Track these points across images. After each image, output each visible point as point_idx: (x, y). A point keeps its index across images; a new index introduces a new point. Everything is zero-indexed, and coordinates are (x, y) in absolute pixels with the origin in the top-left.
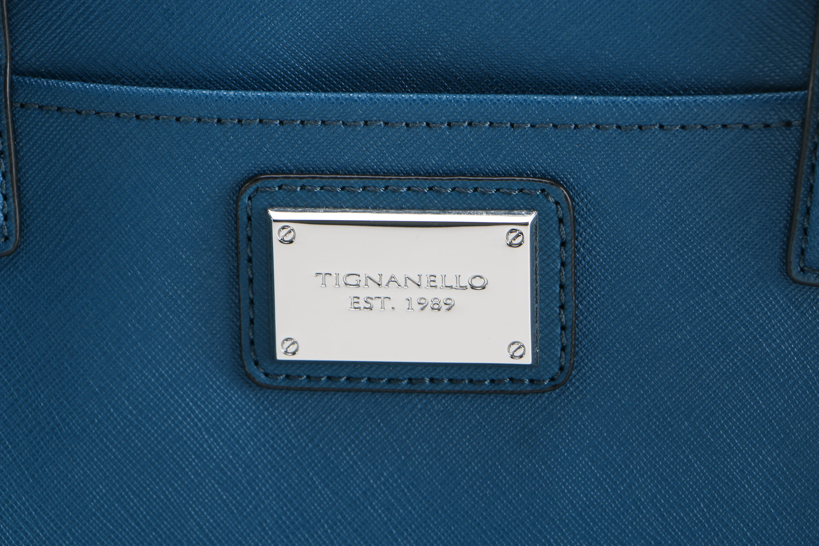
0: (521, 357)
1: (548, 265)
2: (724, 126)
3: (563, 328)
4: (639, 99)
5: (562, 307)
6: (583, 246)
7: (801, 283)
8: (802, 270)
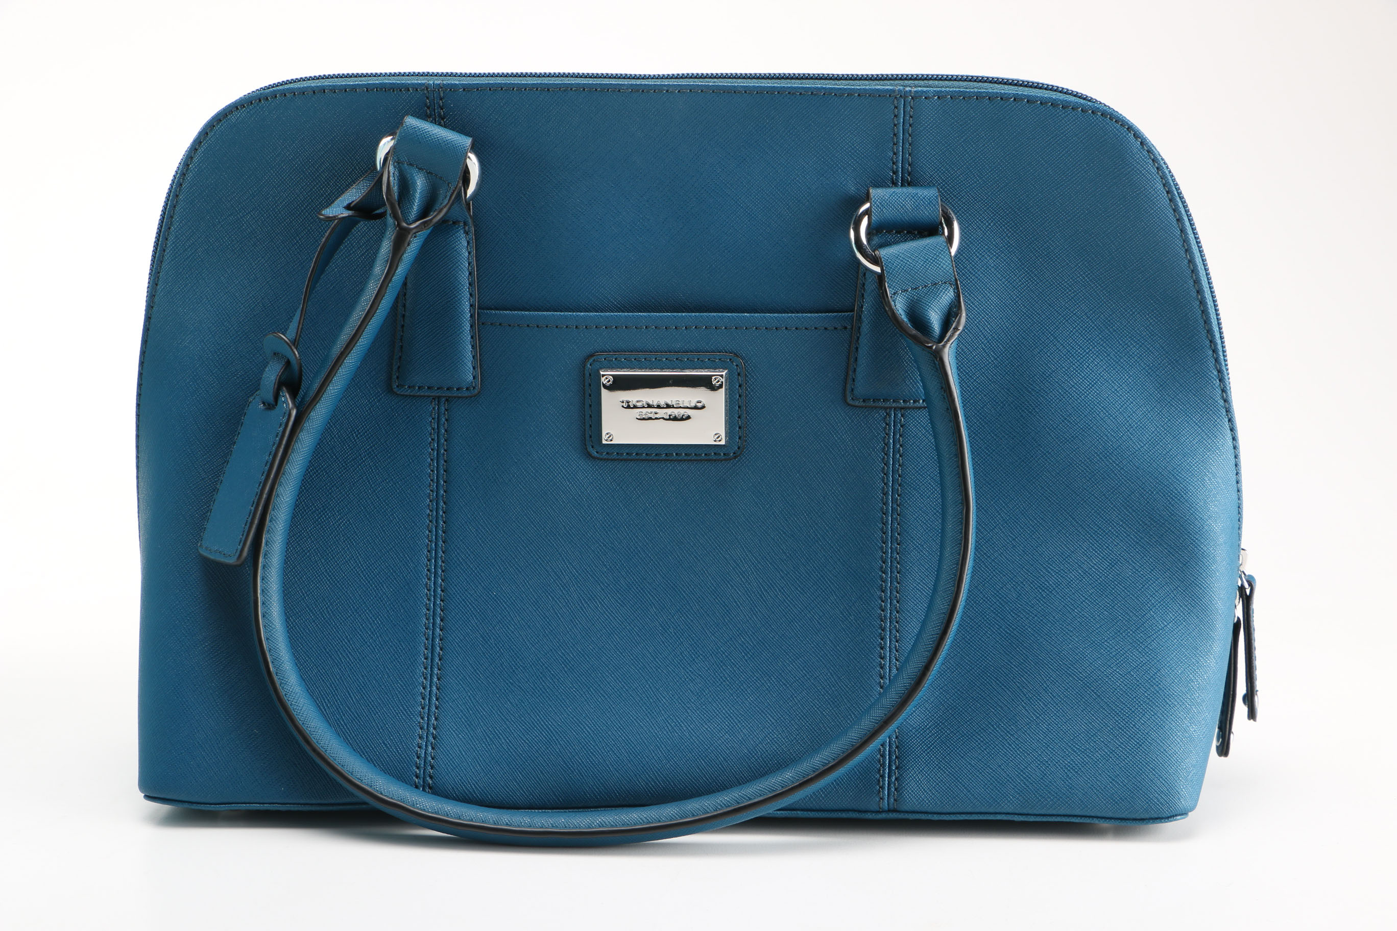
0: (720, 441)
1: (733, 396)
2: (816, 328)
3: (740, 428)
4: (776, 315)
5: (739, 417)
6: (749, 388)
7: (852, 406)
8: (852, 399)
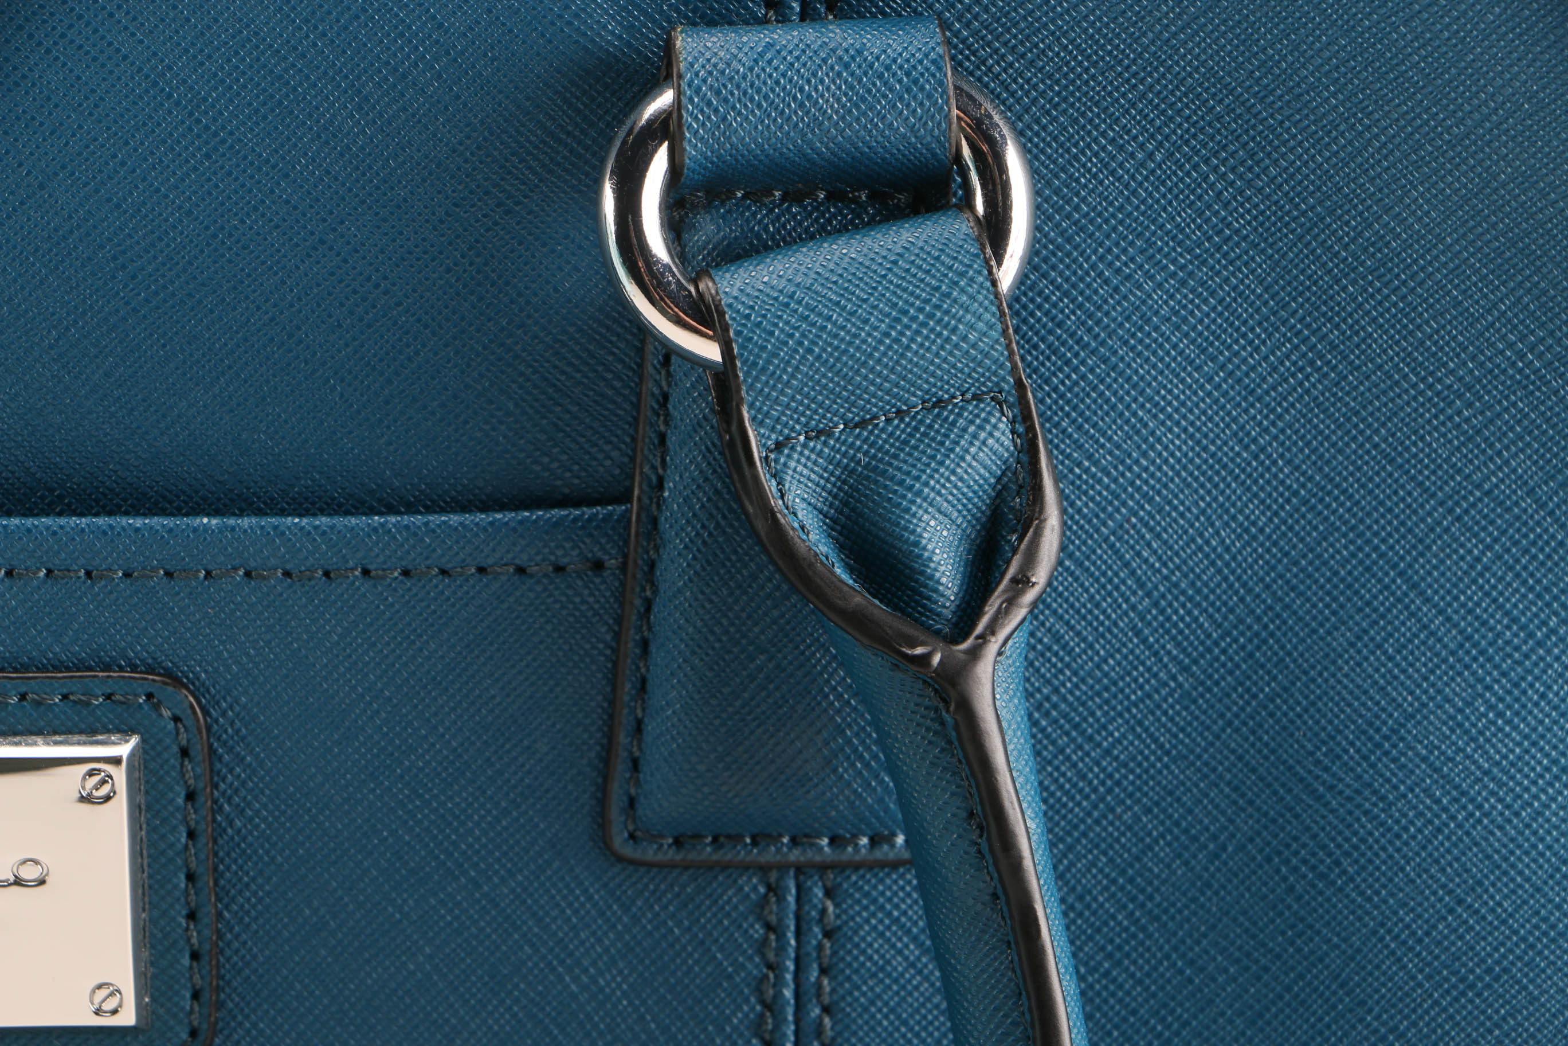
0: (115, 1012)
1: (163, 837)
2: (481, 570)
3: (195, 956)
4: (323, 521)
5: (191, 916)
6: (229, 800)
7: (632, 862)
8: (632, 836)
